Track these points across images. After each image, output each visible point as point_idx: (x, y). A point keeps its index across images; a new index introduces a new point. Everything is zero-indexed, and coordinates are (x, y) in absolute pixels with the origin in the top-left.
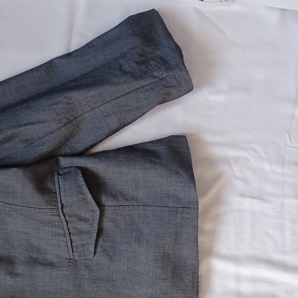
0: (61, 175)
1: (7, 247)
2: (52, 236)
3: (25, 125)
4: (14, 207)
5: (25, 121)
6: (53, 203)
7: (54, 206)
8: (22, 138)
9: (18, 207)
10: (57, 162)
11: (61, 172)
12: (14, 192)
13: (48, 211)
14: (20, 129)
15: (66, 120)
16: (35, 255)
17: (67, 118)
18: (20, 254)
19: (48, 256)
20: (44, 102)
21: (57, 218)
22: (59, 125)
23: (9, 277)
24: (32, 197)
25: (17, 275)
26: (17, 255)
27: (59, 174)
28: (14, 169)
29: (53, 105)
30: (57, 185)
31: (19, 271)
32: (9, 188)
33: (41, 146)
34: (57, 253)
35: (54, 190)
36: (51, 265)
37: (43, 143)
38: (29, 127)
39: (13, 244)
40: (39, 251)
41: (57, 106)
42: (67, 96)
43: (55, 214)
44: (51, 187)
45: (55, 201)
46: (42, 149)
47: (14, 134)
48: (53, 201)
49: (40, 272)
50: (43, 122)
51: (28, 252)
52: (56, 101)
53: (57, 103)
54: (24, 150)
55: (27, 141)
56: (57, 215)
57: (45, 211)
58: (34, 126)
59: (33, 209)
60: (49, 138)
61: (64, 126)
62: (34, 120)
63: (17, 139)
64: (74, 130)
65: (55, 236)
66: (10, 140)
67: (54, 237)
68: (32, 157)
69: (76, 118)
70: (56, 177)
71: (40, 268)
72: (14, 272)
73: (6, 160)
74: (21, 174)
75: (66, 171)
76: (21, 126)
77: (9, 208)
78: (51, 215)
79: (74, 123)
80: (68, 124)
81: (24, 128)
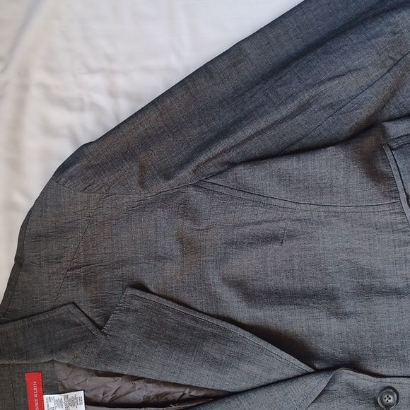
0: (395, 149)
1: (320, 275)
2: (395, 247)
3: (329, 79)
4: (334, 209)
5: (328, 74)
6: (393, 194)
7: (395, 198)
8: (322, 104)
9: (339, 210)
10: (384, 132)
11: (394, 145)
12: (331, 186)
13: (386, 208)
14: (322, 88)
15: (391, 62)
16: (366, 282)
17: (391, 58)
18: (342, 283)
19: (388, 281)
20: (353, 37)
21: (399, 218)
22: (381, 71)
23: (335, 320)
24: (362, 188)
25: (346, 315)
26: (338, 285)
27: (392, 149)
28: (331, 148)
29: (369, 40)
30: (393, 166)
31: (349, 309)
32: (324, 181)
33: (358, 109)
34: (404, 272)
35: (390, 175)
36: (397, 292)
37: (360, 105)
38: (336, 81)
39: (327, 270)
40: (370, 274)
41: (377, 40)
42: (391, 21)
43: (398, 211)
44: (385, 170)
45: (395, 190)
46: (361, 113)
47: (313, 97)
48: (391, 191)
49: (382, 306)
50: (356, 70)
51: (356, 278)
52: (373, 32)
53: (376, 36)
54: (330, 120)
55: (331, 106)
56: (399, 213)
57: (382, 208)
58: (343, 79)
59: (363, 208)
60: (368, 94)
61: (388, 71)
62: (342, 69)
63: (314, 106)
64: (403, 75)
65: (400, 246)
66: (303, 110)
67: (397, 249)
68: (347, 128)
69: (404, 56)
70: (389, 153)
71: (382, 300)
72: (340, 311)
73: (303, 141)
74: (342, 156)
75: (401, 142)
76: (323, 82)
77: (326, 212)
78: (391, 214)
79: (403, 63)
80: (395, 68)
81: (329, 85)
